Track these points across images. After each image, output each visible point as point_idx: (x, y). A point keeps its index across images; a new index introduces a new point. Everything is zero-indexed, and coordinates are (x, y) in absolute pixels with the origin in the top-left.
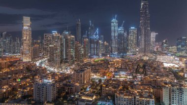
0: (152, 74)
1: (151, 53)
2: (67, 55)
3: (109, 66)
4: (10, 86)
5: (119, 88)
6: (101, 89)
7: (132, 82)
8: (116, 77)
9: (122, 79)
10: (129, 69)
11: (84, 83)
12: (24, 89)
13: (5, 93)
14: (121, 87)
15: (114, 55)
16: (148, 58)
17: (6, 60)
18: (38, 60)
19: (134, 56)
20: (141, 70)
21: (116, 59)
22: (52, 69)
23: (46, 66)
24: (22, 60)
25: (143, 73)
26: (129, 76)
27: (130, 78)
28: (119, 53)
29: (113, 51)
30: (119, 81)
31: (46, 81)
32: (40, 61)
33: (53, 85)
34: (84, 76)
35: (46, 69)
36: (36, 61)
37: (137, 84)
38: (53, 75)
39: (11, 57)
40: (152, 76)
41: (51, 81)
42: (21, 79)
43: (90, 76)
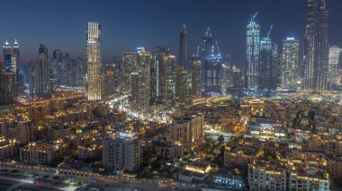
0: (327, 131)
1: (328, 89)
2: (162, 91)
3: (240, 112)
4: (66, 140)
5: (258, 155)
6: (222, 155)
7: (283, 145)
8: (252, 132)
9: (265, 137)
10: (279, 118)
11: (190, 141)
12: (88, 146)
13: (58, 151)
14: (261, 153)
15: (251, 91)
16: (320, 99)
17: (61, 96)
18: (113, 99)
19: (291, 94)
20: (305, 122)
21: (254, 99)
22: (135, 115)
23: (125, 110)
24: (87, 98)
25: (307, 128)
26: (280, 132)
27: (280, 137)
28: (261, 88)
29: (249, 83)
30: (258, 142)
31: (122, 135)
32: (116, 100)
33: (135, 142)
34: (190, 129)
35: (124, 113)
36: (109, 100)
37: (294, 149)
38: (137, 124)
39: (70, 92)
40: (326, 134)
41: (130, 135)
42: (84, 129)
43: (202, 130)
